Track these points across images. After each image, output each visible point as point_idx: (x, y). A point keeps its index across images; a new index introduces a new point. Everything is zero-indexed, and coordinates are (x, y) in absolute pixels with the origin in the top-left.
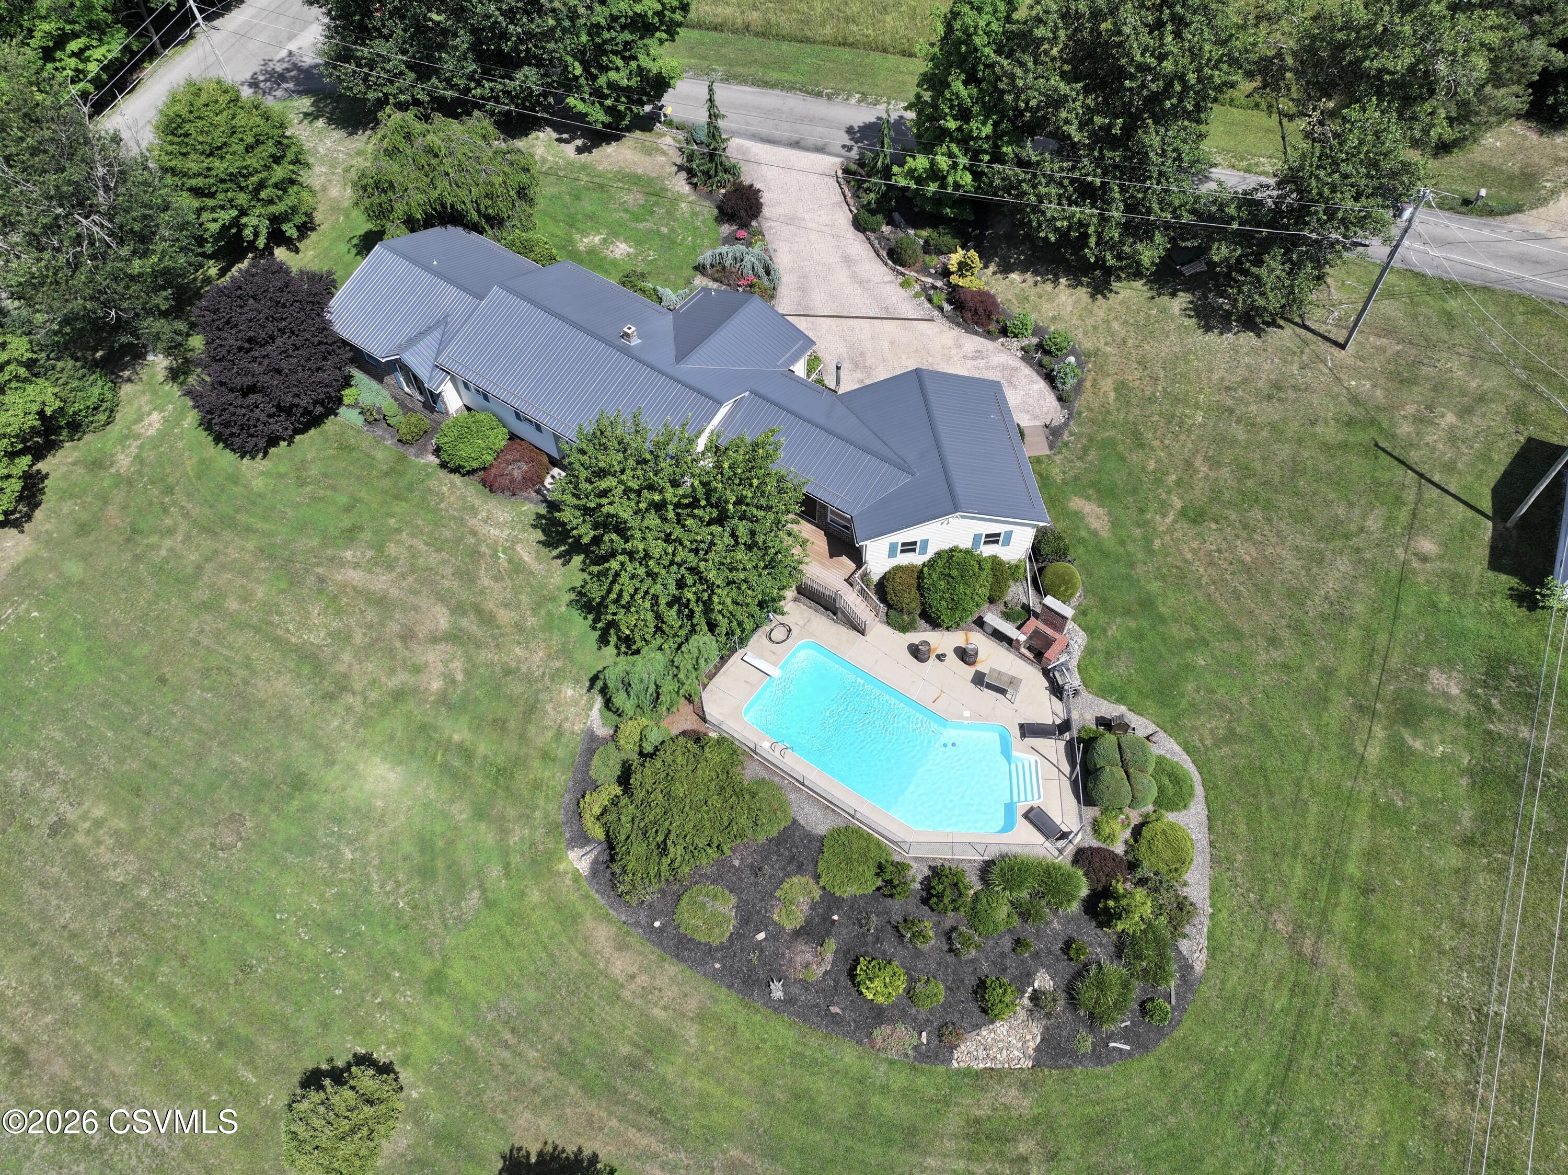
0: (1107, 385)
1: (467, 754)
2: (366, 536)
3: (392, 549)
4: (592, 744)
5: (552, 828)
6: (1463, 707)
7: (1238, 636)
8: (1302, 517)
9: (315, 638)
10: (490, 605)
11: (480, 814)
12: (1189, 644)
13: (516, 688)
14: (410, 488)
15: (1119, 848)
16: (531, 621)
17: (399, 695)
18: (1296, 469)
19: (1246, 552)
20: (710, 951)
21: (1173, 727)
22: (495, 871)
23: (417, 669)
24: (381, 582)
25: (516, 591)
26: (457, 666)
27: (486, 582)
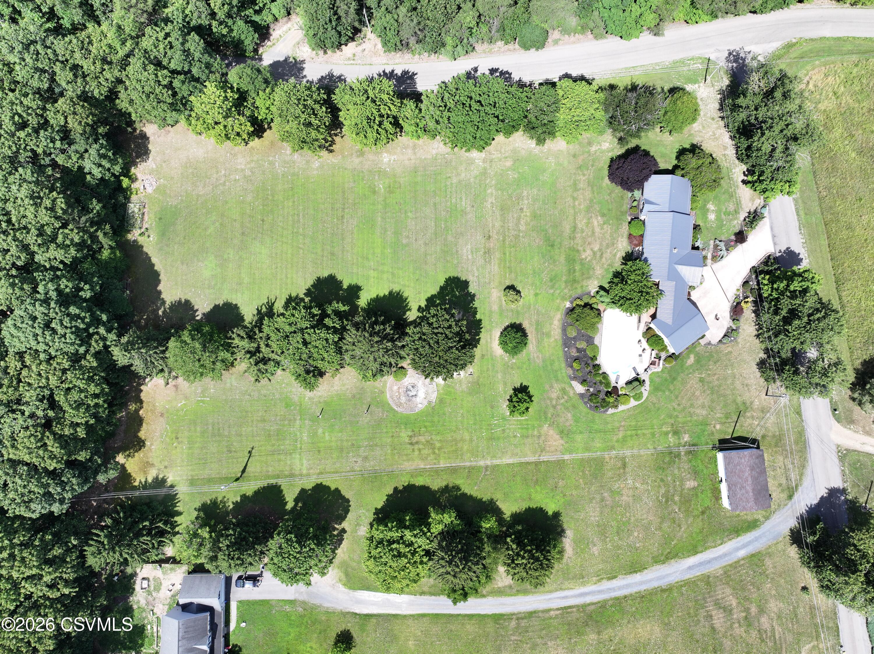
0: (730, 349)
1: (574, 271)
2: (605, 219)
3: (605, 226)
4: (589, 293)
5: (570, 296)
6: (682, 442)
7: (677, 397)
8: (712, 401)
9: (580, 226)
10: (604, 255)
11: (566, 282)
12: (669, 390)
13: (591, 273)
14: (620, 220)
15: (620, 393)
16: (605, 266)
17: (578, 251)
18: (724, 396)
19: (698, 393)
20: (566, 335)
21: (650, 393)
22: (558, 291)
23: (584, 251)
24: (597, 230)
25: (610, 259)
26: (589, 258)
27: (609, 251)
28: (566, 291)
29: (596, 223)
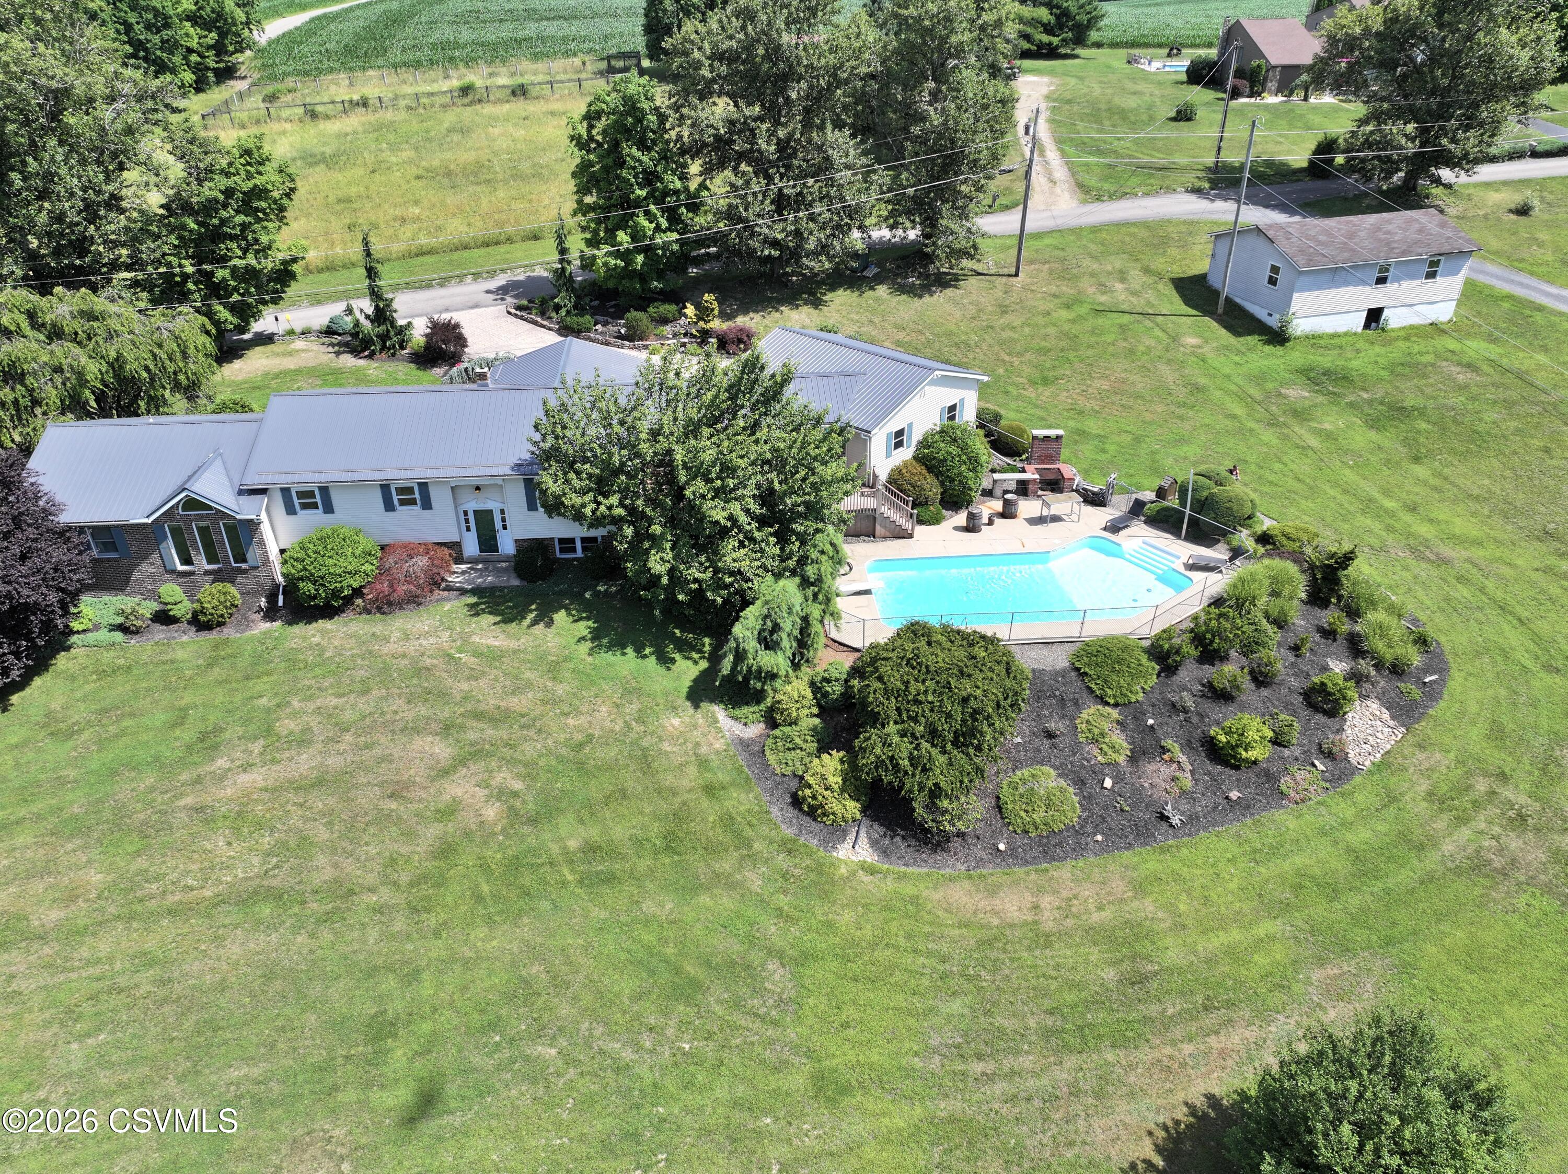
2: (233, 733)
3: (289, 725)
4: (752, 749)
6: (1320, 399)
8: (1108, 356)
9: (247, 870)
10: (490, 702)
12: (1137, 441)
13: (608, 754)
14: (261, 661)
16: (561, 689)
18: (1069, 337)
19: (1100, 385)
20: (1078, 832)
22: (772, 929)
23: (448, 812)
24: (304, 762)
25: (514, 675)
26: (504, 778)
27: (463, 686)
28: (754, 880)
29: (255, 778)
